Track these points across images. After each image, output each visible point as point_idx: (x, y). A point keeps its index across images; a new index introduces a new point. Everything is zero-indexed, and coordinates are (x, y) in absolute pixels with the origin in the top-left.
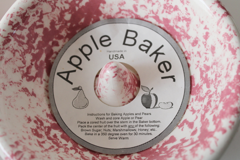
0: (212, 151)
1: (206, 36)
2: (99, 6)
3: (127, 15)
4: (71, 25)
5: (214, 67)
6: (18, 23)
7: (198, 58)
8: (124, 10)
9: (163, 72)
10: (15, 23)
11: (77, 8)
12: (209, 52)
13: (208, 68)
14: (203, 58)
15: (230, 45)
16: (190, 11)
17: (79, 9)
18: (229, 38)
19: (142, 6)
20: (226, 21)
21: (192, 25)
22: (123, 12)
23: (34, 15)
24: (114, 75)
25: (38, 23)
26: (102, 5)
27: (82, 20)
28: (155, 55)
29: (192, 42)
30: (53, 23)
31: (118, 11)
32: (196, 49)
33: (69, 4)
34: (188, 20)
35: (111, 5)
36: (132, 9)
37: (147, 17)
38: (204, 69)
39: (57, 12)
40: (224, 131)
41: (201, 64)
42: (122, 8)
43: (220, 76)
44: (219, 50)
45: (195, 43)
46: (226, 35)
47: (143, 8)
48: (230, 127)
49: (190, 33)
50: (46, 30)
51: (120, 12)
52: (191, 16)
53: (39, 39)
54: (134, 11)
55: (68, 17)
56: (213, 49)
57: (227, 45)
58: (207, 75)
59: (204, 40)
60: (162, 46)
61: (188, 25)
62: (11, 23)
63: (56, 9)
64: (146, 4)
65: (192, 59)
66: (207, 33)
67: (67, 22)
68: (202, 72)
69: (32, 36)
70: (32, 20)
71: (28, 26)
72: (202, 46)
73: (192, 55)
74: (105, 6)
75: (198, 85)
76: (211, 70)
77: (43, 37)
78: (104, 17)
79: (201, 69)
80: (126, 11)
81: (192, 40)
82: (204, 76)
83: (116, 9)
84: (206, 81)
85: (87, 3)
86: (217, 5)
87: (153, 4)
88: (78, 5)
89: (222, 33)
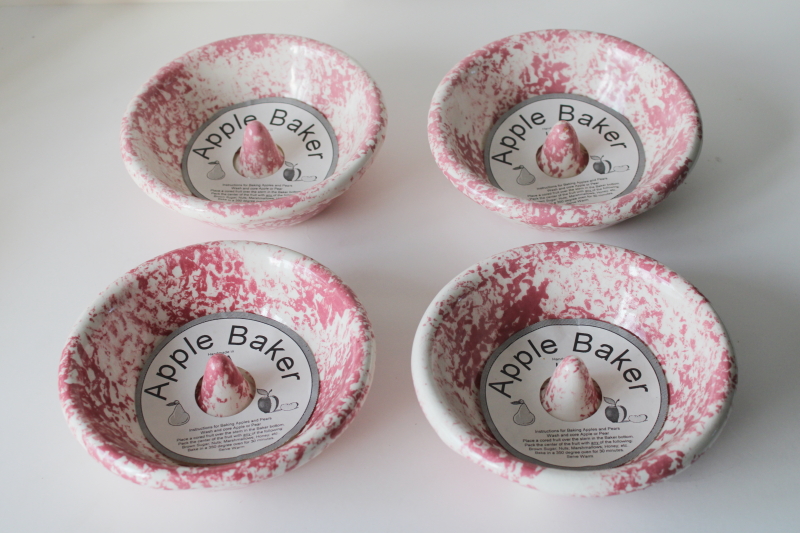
0: (700, 433)
1: (684, 331)
2: (539, 301)
3: (576, 314)
4: (503, 326)
5: (696, 363)
6: (448, 314)
7: (675, 360)
8: (572, 308)
9: (631, 381)
10: (445, 313)
11: (512, 303)
12: (689, 348)
13: (688, 368)
14: (682, 358)
15: (711, 333)
16: (660, 302)
17: (514, 305)
18: (710, 326)
19: (596, 301)
20: (705, 308)
21: (665, 319)
22: (570, 310)
23: (464, 307)
24: (575, 368)
25: (467, 318)
26: (543, 300)
27: (517, 320)
28: (618, 362)
29: (666, 341)
30: (482, 320)
31: (564, 309)
32: (671, 350)
33: (503, 296)
34: (659, 314)
35: (555, 300)
36: (584, 306)
37: (603, 315)
38: (683, 370)
39: (488, 306)
40: (711, 415)
41: (680, 367)
42: (570, 304)
43: (703, 370)
44: (699, 344)
45: (670, 342)
46: (706, 323)
47: (599, 303)
48: (717, 411)
49: (662, 331)
50: (474, 327)
51: (566, 311)
52: (663, 308)
53: (466, 338)
54: (586, 309)
55: (500, 314)
56: (693, 343)
57: (709, 334)
58: (688, 376)
59: (681, 336)
60: (627, 351)
61: (659, 321)
62: (441, 312)
63: (488, 302)
64: (603, 299)
65: (667, 363)
66: (684, 326)
67: (498, 321)
68: (681, 374)
69: (461, 332)
70: (463, 313)
71: (458, 319)
72: (679, 343)
73: (667, 358)
74: (547, 302)
75: (677, 391)
76: (693, 368)
77: (471, 337)
78: (545, 317)
79: (680, 372)
80: (575, 308)
81: (665, 339)
82: (685, 378)
83: (561, 307)
84: (688, 383)
85: (524, 297)
86: (693, 291)
87: (612, 298)
88: (513, 299)
89: (702, 321)
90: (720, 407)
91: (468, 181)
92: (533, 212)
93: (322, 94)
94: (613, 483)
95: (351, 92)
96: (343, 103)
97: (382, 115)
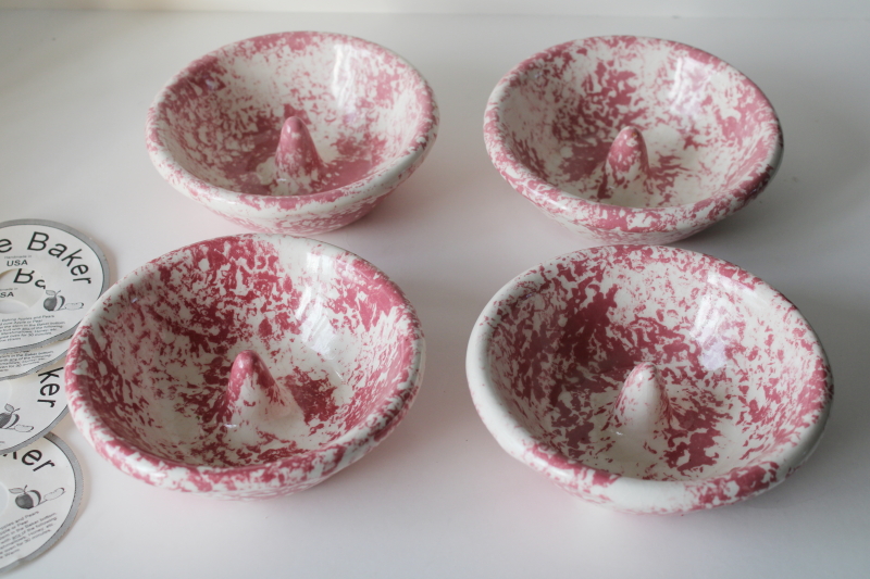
1: (769, 341)
2: (606, 310)
3: (646, 326)
4: (566, 335)
5: (785, 375)
6: (507, 315)
7: (760, 374)
8: (642, 318)
10: (504, 313)
11: (576, 310)
12: (776, 361)
13: (775, 381)
14: (767, 371)
15: (803, 341)
16: (743, 311)
17: (579, 312)
18: (801, 334)
19: (670, 311)
20: (795, 315)
21: (748, 330)
22: (641, 321)
23: (524, 309)
25: (528, 322)
26: (611, 309)
27: (581, 330)
29: (748, 354)
30: (543, 326)
31: (634, 319)
32: (755, 363)
33: (567, 302)
34: (741, 325)
35: (624, 310)
36: (655, 317)
37: (677, 328)
38: (769, 385)
39: (550, 311)
40: (807, 425)
41: (766, 381)
42: (640, 315)
43: (794, 381)
44: (789, 352)
45: (754, 354)
46: (796, 330)
47: (672, 314)
48: (814, 421)
49: (744, 344)
50: (535, 333)
51: (635, 322)
52: (746, 319)
53: (526, 345)
54: (658, 321)
55: (562, 321)
56: (781, 354)
57: (799, 342)
58: (775, 391)
59: (767, 347)
61: (741, 333)
62: (499, 312)
63: (550, 307)
64: (677, 309)
65: (750, 379)
66: (770, 337)
67: (560, 329)
68: (767, 389)
69: (521, 339)
70: (523, 315)
71: (517, 322)
72: (765, 356)
73: (750, 373)
74: (615, 311)
75: (763, 408)
76: (781, 381)
77: (531, 344)
78: (612, 329)
79: (765, 387)
80: (646, 319)
81: (748, 353)
82: (771, 393)
83: (630, 317)
84: (776, 397)
85: (590, 305)
86: (780, 298)
87: (688, 308)
88: (578, 306)
89: (791, 329)
90: (817, 417)
91: (528, 180)
92: (601, 214)
93: (367, 96)
94: (698, 495)
95: (400, 93)
96: (390, 105)
97: (434, 113)
